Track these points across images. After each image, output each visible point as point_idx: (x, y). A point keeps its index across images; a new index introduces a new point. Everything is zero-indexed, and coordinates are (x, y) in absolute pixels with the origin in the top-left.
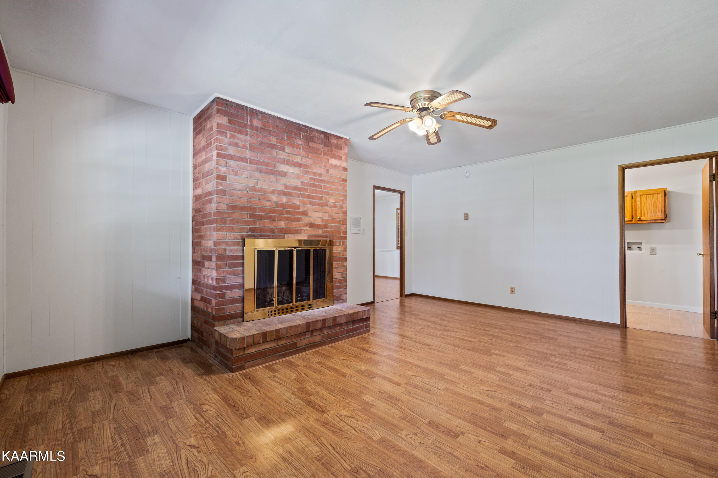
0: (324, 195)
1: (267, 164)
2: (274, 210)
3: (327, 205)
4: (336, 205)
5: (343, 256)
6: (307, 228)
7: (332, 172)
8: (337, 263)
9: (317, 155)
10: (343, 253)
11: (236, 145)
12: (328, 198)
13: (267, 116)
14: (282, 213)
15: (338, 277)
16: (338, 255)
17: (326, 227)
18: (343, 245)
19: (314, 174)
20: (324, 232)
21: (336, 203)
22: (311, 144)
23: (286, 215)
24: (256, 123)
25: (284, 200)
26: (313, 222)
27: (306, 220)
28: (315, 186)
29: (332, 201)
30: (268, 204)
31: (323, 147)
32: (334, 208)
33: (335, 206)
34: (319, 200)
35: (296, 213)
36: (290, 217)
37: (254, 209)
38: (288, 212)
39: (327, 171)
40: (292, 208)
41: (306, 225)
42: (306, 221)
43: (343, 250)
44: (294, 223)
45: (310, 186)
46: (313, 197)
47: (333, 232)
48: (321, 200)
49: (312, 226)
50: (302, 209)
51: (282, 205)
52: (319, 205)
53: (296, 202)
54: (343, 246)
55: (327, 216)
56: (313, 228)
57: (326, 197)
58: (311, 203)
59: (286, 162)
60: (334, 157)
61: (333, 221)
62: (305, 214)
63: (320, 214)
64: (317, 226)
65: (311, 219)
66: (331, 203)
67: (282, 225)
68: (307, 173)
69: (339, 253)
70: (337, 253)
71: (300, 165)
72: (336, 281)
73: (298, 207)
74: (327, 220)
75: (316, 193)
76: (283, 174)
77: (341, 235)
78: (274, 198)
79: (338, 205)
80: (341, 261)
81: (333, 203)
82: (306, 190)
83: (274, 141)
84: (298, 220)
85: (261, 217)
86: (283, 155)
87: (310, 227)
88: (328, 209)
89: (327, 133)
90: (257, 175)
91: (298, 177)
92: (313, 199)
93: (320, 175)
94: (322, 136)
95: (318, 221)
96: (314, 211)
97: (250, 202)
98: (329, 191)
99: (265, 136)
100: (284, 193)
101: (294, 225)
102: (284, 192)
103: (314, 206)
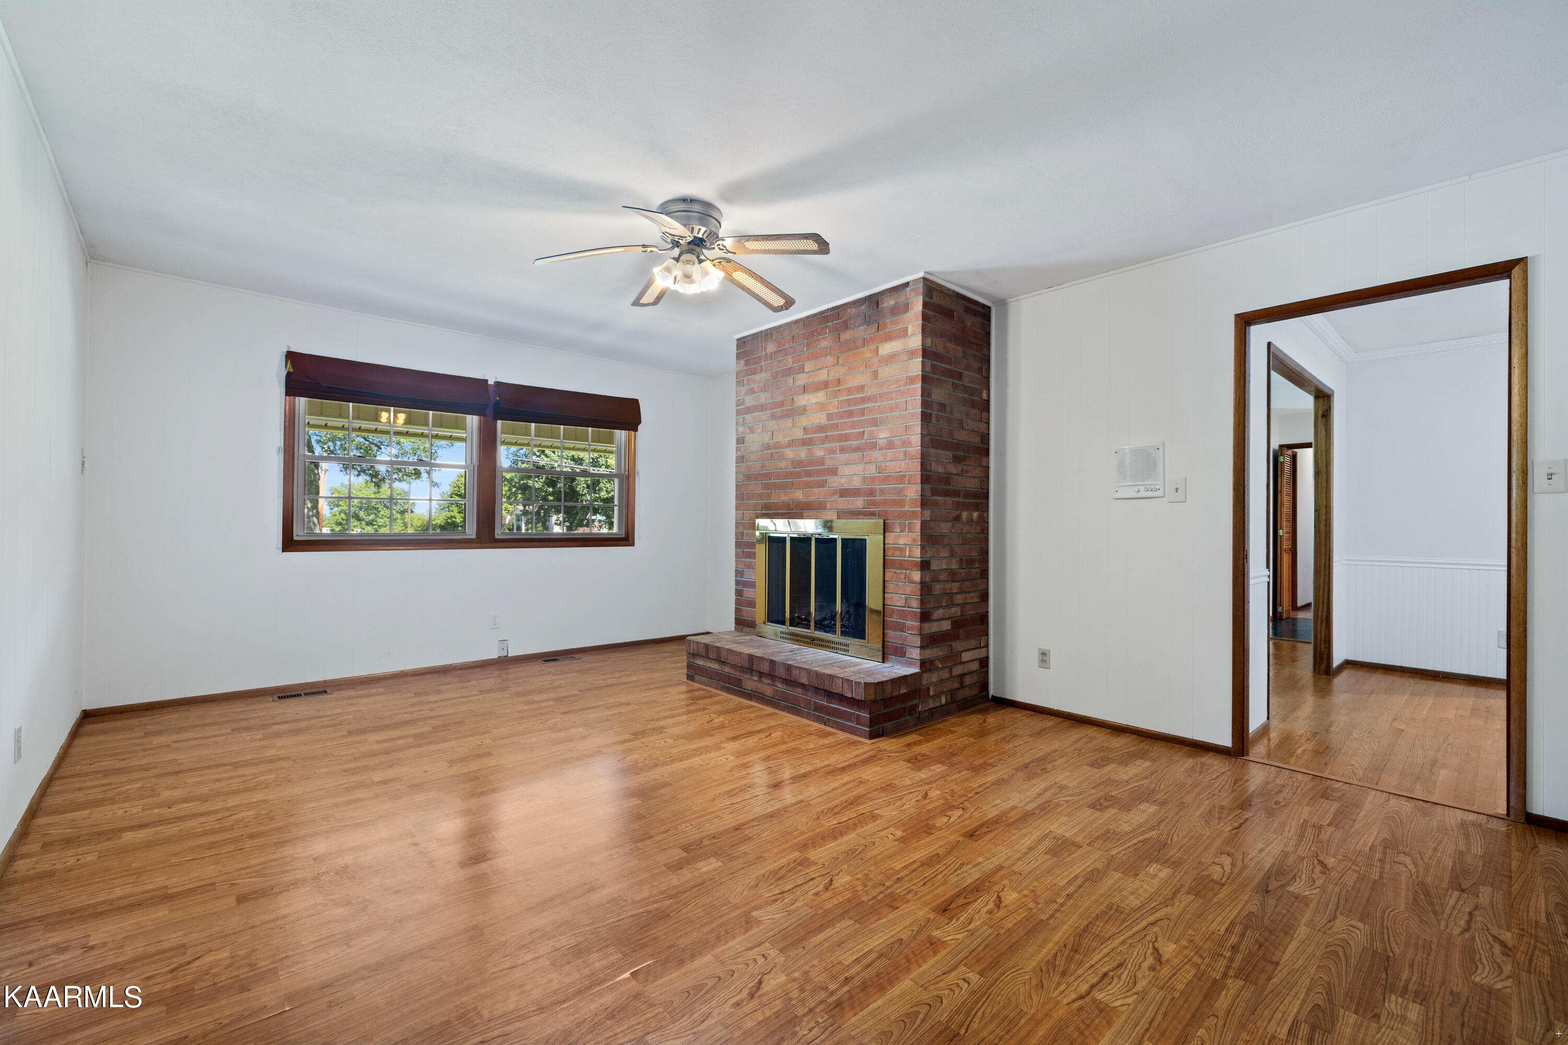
0: (868, 427)
1: (782, 404)
2: (791, 473)
3: (874, 446)
4: (893, 443)
5: (910, 556)
6: (836, 498)
7: (885, 372)
8: (895, 573)
9: (855, 351)
10: (910, 551)
11: (752, 391)
12: (875, 432)
13: (782, 329)
14: (800, 477)
15: (898, 604)
16: (898, 553)
17: (871, 492)
18: (909, 531)
19: (849, 391)
20: (867, 504)
21: (893, 439)
22: (846, 336)
23: (805, 479)
24: (771, 348)
25: (803, 454)
26: (846, 486)
27: (835, 482)
28: (850, 414)
29: (883, 435)
30: (783, 464)
31: (866, 329)
32: (889, 449)
33: (890, 445)
34: (858, 440)
35: (819, 473)
36: (811, 481)
37: (768, 475)
38: (809, 474)
39: (875, 375)
40: (814, 465)
41: (834, 493)
42: (834, 484)
43: (909, 543)
44: (816, 490)
45: (843, 418)
46: (846, 438)
47: (885, 503)
48: (863, 438)
49: (844, 493)
50: (828, 464)
51: (800, 463)
52: (858, 449)
53: (819, 453)
54: (910, 534)
55: (872, 470)
56: (846, 497)
57: (872, 431)
58: (842, 450)
59: (805, 389)
60: (889, 338)
61: (886, 479)
62: (833, 472)
63: (858, 469)
64: (854, 492)
65: (844, 480)
66: (882, 441)
67: (799, 495)
68: (836, 394)
69: (901, 550)
70: (895, 549)
71: (825, 385)
72: (893, 611)
73: (822, 461)
74: (873, 479)
75: (852, 427)
76: (804, 410)
77: (907, 508)
78: (789, 453)
79: (897, 441)
80: (906, 569)
81: (885, 440)
82: (836, 427)
83: (789, 362)
84: (822, 484)
85: (776, 486)
86: (802, 379)
87: (841, 496)
88: (876, 455)
89: (874, 294)
90: (772, 424)
91: (822, 407)
92: (846, 441)
93: (861, 388)
94: (863, 307)
95: (857, 483)
96: (847, 463)
97: (763, 466)
98: (879, 416)
99: (780, 362)
100: (804, 442)
101: (816, 494)
102: (803, 440)
103: (847, 455)
